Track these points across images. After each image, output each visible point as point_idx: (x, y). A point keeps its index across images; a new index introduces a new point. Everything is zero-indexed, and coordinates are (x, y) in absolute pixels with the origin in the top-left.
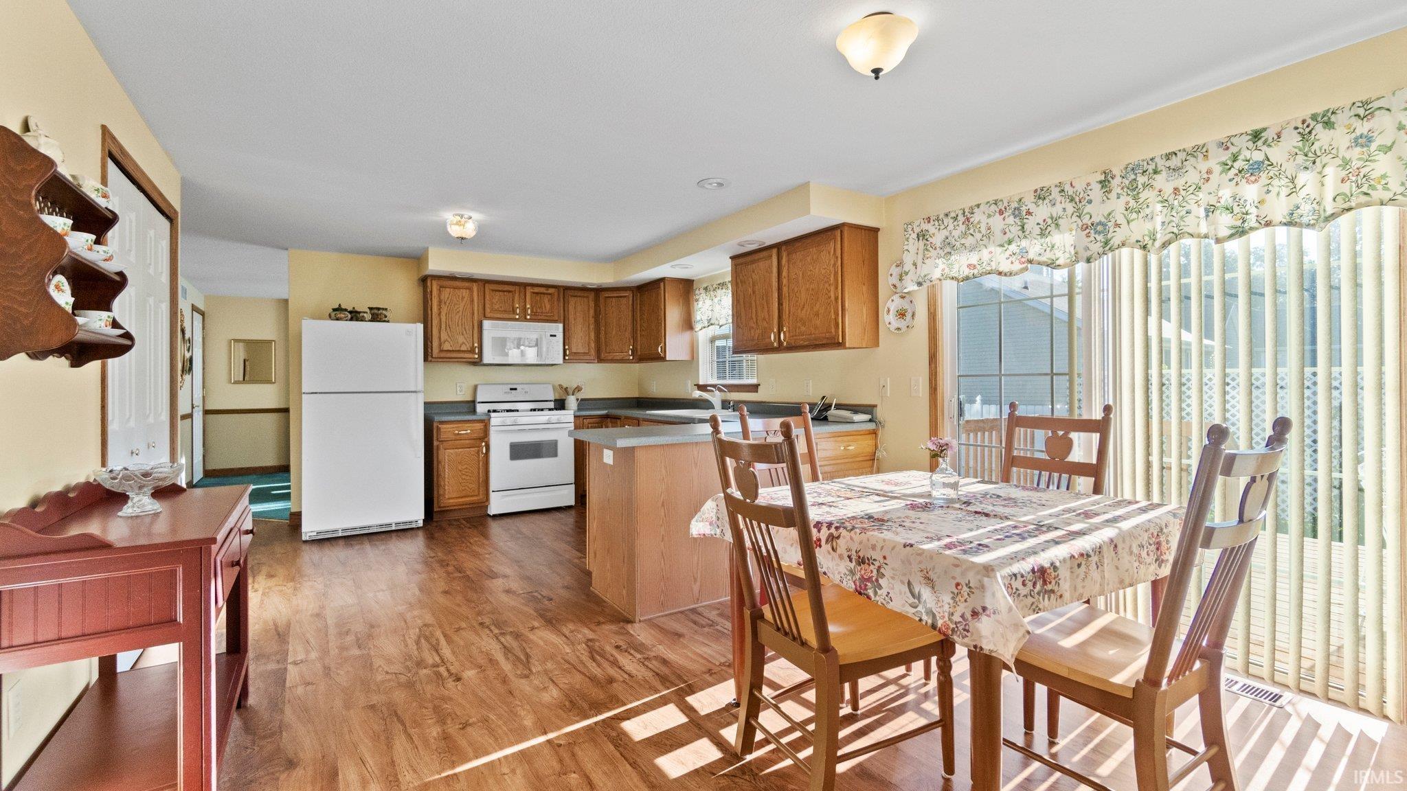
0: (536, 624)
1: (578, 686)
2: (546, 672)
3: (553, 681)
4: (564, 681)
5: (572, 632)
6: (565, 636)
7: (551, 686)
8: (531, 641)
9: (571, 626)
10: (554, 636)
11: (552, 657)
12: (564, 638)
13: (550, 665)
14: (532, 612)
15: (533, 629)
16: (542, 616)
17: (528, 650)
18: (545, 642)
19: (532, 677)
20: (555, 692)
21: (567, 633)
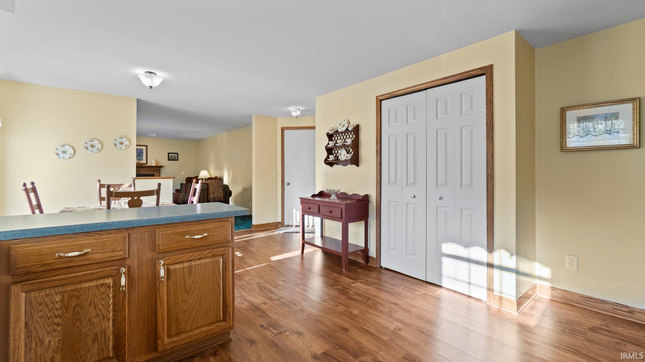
0: (263, 306)
1: (238, 281)
2: (251, 285)
3: (247, 282)
4: (244, 282)
5: (243, 303)
6: (246, 300)
7: (248, 281)
8: (263, 297)
9: (244, 306)
10: (252, 300)
11: (250, 290)
12: (246, 299)
13: (250, 287)
14: (270, 314)
15: (265, 303)
16: (263, 312)
17: (262, 292)
18: (256, 297)
19: (256, 283)
20: (246, 279)
21: (245, 302)
